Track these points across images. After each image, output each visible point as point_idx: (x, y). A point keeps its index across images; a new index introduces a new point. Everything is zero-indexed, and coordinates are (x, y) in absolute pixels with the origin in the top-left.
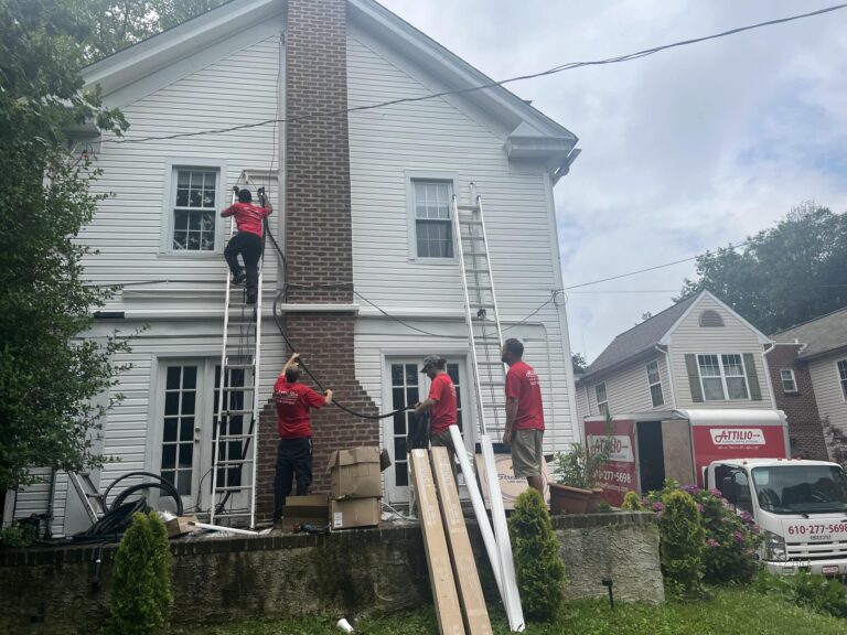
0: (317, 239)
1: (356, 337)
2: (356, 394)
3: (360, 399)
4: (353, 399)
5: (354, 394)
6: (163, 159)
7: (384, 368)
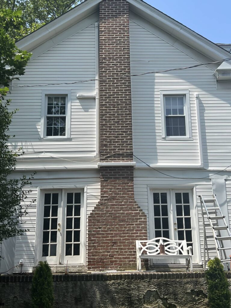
0: (115, 129)
1: (134, 179)
2: (135, 208)
3: (137, 210)
4: (133, 210)
5: (134, 208)
6: (40, 91)
7: (149, 195)
